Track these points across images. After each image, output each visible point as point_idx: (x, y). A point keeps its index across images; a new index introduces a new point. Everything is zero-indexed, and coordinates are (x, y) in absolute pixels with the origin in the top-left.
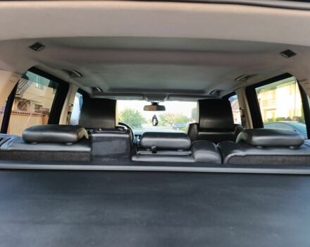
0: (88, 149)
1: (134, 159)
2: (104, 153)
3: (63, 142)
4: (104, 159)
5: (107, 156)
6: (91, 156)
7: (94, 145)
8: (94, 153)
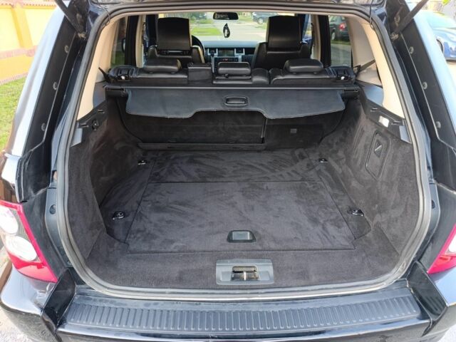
0: (186, 77)
1: (214, 82)
2: (196, 79)
3: (169, 72)
4: (197, 83)
5: (198, 81)
6: (188, 81)
7: (190, 74)
8: (189, 79)
